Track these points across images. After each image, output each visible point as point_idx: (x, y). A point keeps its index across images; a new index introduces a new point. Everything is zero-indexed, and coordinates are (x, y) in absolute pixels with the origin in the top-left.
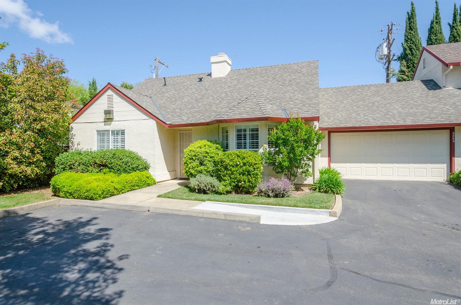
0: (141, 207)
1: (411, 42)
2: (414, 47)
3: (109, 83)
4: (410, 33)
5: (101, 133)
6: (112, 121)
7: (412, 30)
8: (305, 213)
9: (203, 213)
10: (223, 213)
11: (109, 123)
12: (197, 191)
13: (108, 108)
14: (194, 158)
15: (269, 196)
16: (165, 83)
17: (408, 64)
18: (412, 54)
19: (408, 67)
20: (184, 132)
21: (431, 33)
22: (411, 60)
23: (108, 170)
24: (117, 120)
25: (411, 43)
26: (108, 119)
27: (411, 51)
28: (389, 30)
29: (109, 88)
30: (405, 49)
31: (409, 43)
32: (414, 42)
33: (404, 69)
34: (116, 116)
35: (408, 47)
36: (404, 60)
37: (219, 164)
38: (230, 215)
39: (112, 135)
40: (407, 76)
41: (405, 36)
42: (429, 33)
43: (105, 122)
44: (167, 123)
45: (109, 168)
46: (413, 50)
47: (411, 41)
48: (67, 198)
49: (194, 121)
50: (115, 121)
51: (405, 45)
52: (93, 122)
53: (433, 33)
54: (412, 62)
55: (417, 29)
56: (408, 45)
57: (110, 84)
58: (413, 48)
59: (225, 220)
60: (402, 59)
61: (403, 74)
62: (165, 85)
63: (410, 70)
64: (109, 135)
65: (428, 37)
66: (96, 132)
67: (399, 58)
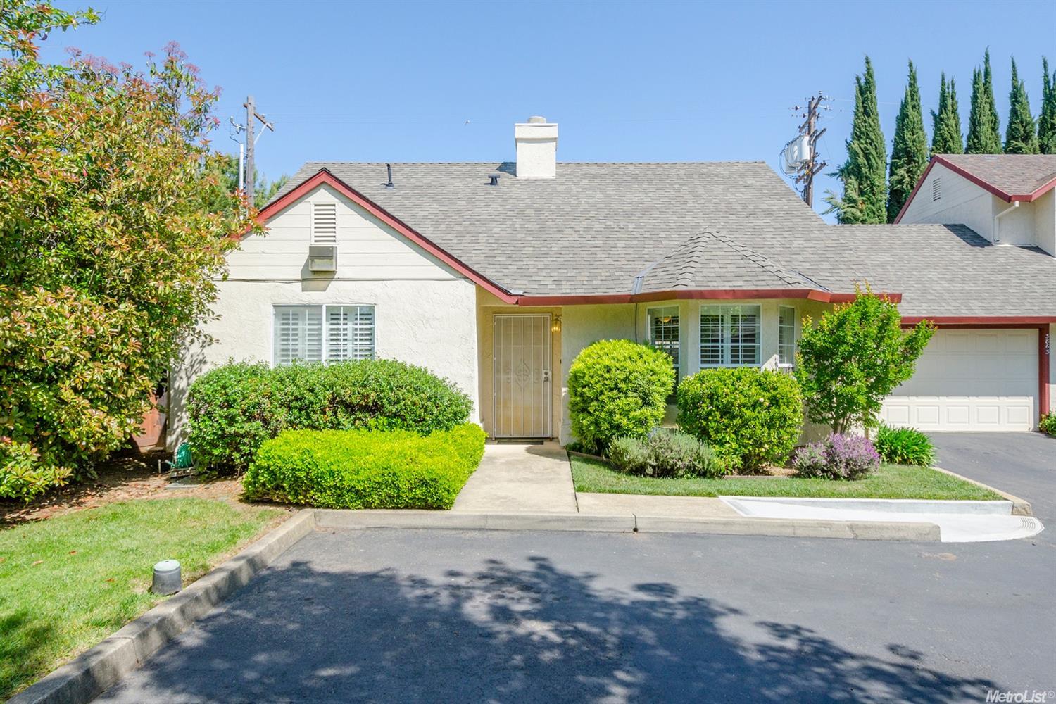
0: (610, 520)
1: (868, 141)
2: (874, 152)
3: (324, 170)
4: (865, 122)
5: (285, 313)
6: (332, 279)
7: (869, 116)
8: (961, 510)
9: (793, 526)
10: (849, 523)
11: (322, 284)
12: (650, 471)
13: (316, 241)
14: (622, 386)
15: (836, 477)
16: (390, 180)
17: (861, 187)
18: (870, 167)
19: (862, 193)
20: (512, 316)
21: (903, 125)
22: (868, 178)
23: (383, 420)
24: (346, 276)
25: (866, 143)
26: (315, 272)
27: (868, 159)
28: (809, 107)
29: (323, 182)
30: (854, 155)
31: (863, 142)
32: (872, 140)
33: (854, 195)
34: (343, 265)
35: (862, 150)
36: (852, 177)
37: (704, 402)
38: (866, 527)
39: (327, 320)
40: (861, 211)
41: (855, 126)
42: (898, 126)
43: (304, 280)
44: (512, 292)
45: (389, 417)
46: (872, 159)
47: (867, 138)
48: (343, 508)
49: (583, 291)
50: (339, 280)
51: (855, 146)
52: (264, 278)
53: (907, 128)
54: (869, 182)
55: (877, 115)
56: (862, 146)
57: (328, 173)
58: (870, 153)
59: (855, 539)
60: (849, 174)
61: (852, 207)
62: (390, 184)
63: (864, 198)
64: (321, 319)
65: (897, 134)
66: (272, 310)
67: (842, 171)
